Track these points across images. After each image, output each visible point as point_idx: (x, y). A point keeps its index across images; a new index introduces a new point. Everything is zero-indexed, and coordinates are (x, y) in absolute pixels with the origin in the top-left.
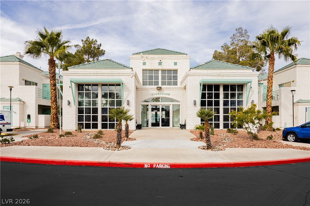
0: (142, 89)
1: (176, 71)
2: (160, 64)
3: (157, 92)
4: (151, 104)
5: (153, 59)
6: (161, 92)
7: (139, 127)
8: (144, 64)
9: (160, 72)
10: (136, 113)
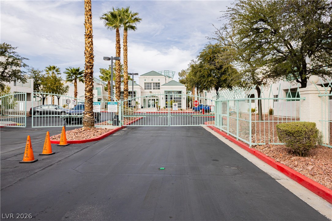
0: (144, 92)
1: (159, 83)
2: (152, 80)
3: (150, 93)
4: (147, 99)
5: (149, 78)
6: (151, 93)
7: (142, 107)
8: (145, 80)
9: (152, 84)
10: (141, 102)
